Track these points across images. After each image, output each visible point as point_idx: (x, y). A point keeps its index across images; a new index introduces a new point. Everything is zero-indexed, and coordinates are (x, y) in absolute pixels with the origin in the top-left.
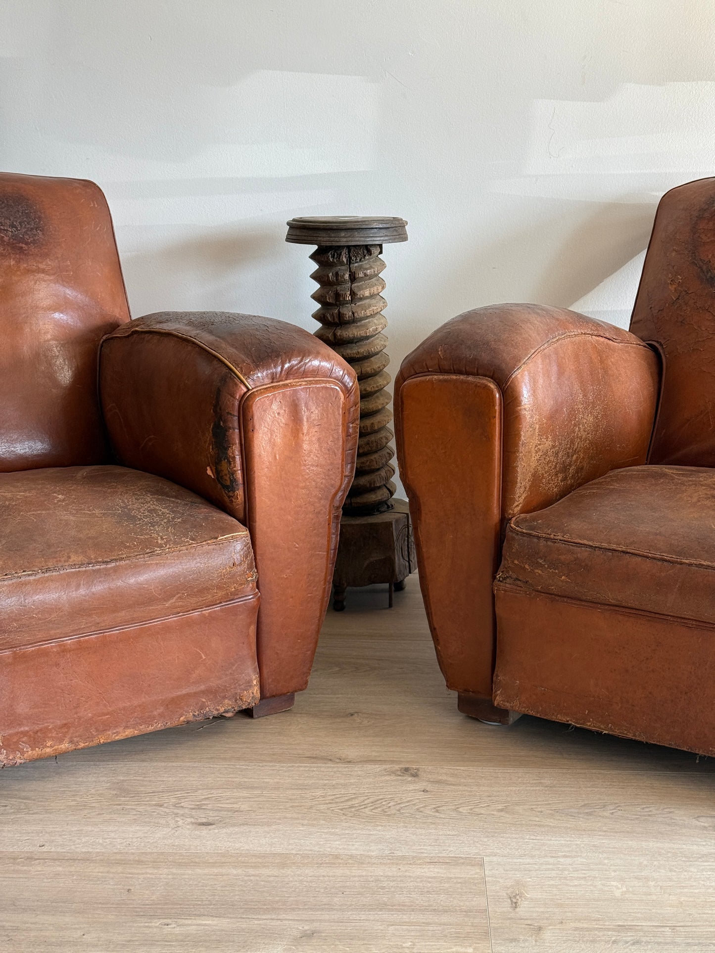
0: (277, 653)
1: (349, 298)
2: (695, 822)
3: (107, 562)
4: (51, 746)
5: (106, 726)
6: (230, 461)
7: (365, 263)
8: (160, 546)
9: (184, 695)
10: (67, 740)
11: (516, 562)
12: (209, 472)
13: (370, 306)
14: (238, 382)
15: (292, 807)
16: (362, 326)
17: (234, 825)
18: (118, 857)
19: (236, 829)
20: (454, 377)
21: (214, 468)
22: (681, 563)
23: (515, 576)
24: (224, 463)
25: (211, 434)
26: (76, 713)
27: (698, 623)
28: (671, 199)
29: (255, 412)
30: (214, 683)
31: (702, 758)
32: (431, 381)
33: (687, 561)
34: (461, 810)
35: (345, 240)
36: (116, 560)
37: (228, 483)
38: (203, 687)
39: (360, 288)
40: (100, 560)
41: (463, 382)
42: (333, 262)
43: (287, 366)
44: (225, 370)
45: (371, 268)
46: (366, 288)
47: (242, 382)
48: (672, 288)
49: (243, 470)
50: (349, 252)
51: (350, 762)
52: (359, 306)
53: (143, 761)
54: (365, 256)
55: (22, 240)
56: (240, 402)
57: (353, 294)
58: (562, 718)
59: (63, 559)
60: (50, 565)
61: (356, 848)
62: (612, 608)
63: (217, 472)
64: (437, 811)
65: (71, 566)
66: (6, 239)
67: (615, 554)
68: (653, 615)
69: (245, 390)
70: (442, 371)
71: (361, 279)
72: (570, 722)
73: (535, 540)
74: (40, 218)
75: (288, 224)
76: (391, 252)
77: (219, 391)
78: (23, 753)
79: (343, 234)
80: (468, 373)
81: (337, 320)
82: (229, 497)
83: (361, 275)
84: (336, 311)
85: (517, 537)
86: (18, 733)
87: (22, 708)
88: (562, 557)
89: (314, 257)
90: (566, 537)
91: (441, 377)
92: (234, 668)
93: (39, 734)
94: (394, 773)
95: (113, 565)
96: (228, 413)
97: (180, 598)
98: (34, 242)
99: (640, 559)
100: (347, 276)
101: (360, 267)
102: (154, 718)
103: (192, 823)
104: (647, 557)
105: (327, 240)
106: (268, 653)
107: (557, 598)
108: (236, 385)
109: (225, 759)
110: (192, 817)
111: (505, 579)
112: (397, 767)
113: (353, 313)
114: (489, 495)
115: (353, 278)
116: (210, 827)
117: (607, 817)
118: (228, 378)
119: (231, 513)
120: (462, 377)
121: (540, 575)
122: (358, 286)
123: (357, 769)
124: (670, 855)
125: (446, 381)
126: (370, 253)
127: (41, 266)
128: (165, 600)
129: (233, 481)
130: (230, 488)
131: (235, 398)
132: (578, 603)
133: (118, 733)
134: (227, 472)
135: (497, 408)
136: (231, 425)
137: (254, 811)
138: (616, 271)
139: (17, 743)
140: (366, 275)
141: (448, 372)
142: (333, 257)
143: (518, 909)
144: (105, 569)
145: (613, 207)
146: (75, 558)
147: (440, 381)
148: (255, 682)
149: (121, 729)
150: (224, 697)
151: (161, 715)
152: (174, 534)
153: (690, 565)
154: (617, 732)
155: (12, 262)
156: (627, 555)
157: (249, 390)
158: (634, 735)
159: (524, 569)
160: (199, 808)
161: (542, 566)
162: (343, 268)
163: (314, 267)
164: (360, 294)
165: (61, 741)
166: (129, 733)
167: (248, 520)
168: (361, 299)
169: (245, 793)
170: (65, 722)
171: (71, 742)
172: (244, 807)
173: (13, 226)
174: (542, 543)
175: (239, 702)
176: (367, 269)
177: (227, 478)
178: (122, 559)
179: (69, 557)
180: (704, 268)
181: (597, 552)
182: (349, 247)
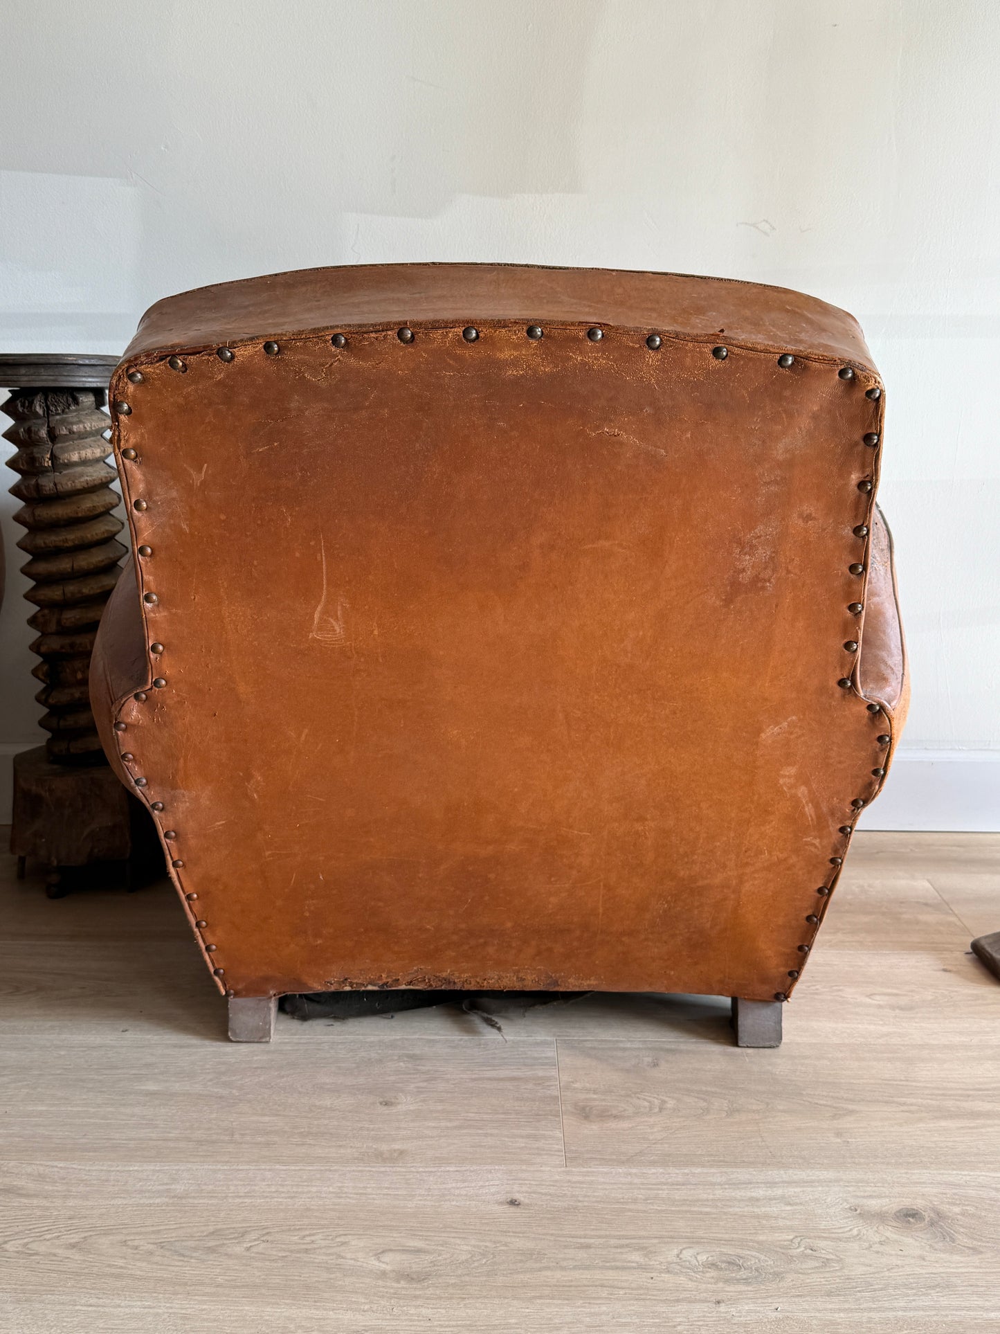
1: (48, 463)
7: (71, 416)
13: (82, 475)
35: (26, 378)
39: (64, 450)
42: (24, 413)
45: (80, 422)
46: (74, 450)
50: (46, 400)
52: (65, 475)
54: (70, 405)
57: (53, 458)
71: (65, 438)
81: (35, 494)
83: (64, 431)
84: (36, 483)
100: (43, 433)
101: (63, 422)
105: (28, 379)
113: (55, 484)
115: (53, 436)
122: (61, 448)
126: (76, 402)
140: (71, 432)
142: (23, 406)
162: (39, 421)
164: (64, 457)
168: (67, 466)
176: (72, 424)
182: (46, 391)
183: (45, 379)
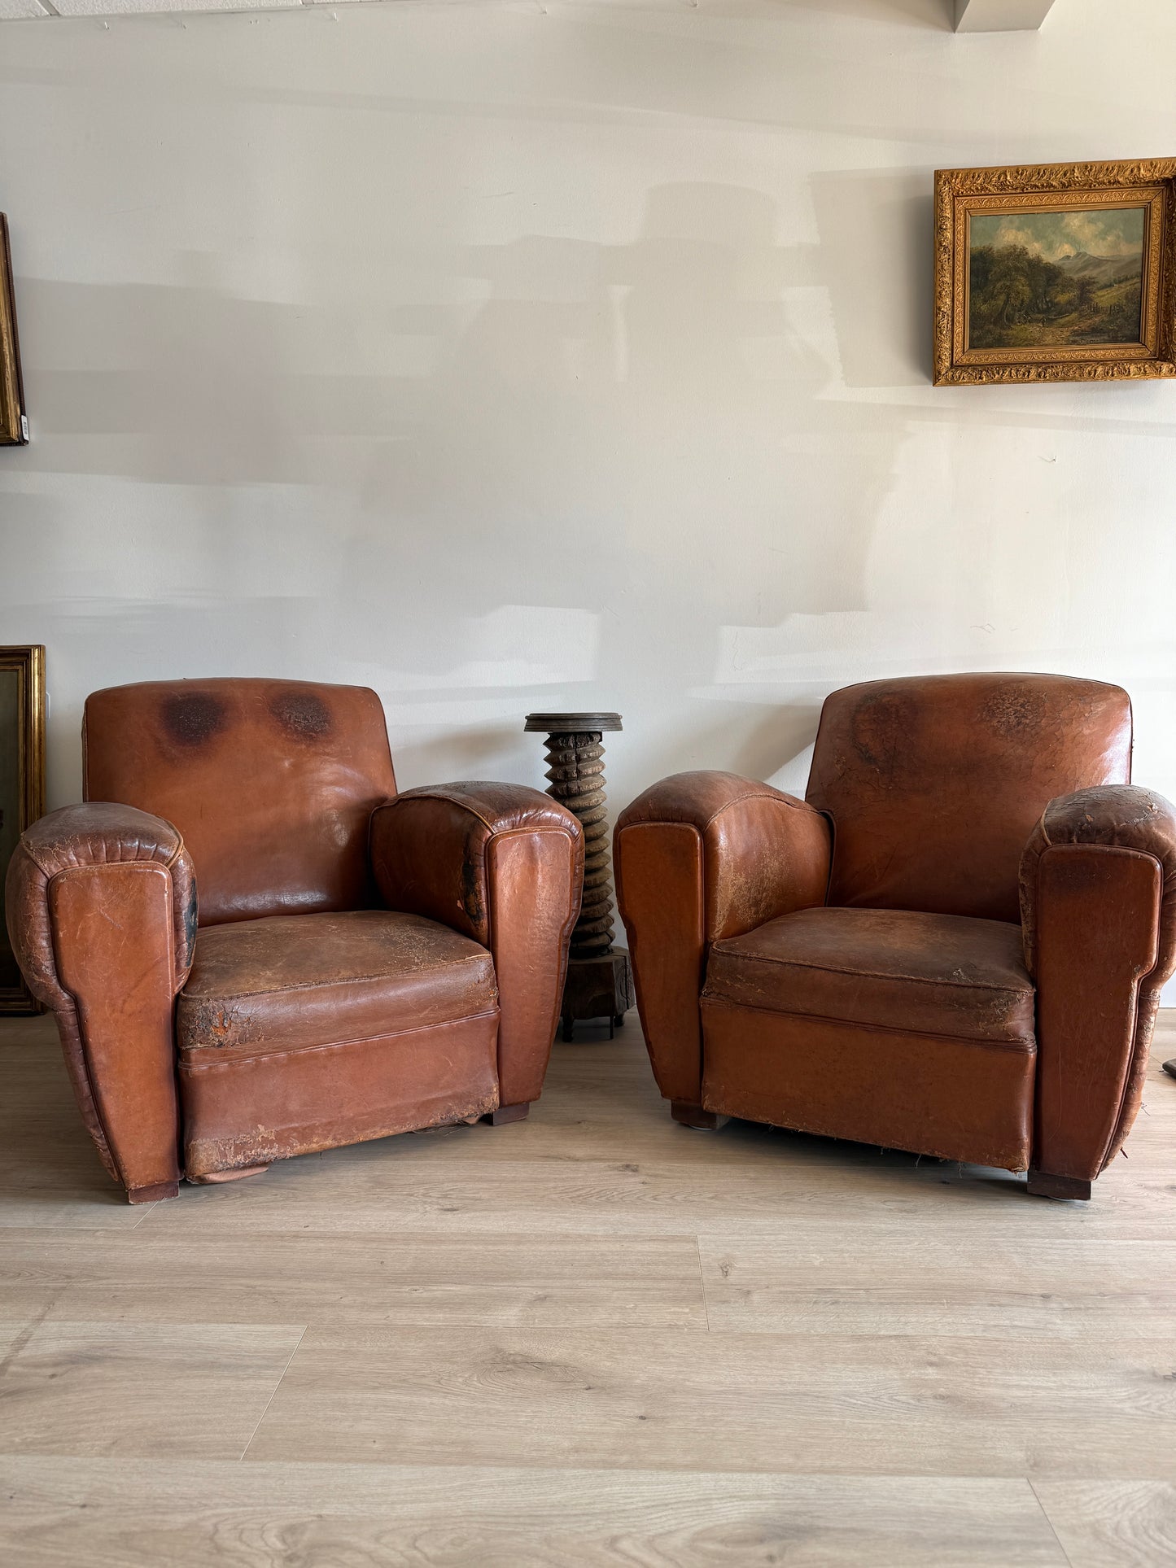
0: (514, 1065)
1: (575, 775)
2: (882, 1206)
3: (371, 977)
4: (317, 1143)
5: (366, 1126)
6: (477, 894)
7: (588, 748)
8: (417, 964)
9: (433, 1099)
10: (331, 1137)
11: (718, 978)
12: (459, 904)
13: (592, 782)
14: (484, 828)
15: (527, 1196)
16: (587, 798)
17: (476, 1211)
18: (373, 1236)
19: (478, 1214)
20: (663, 824)
21: (463, 901)
22: (859, 975)
23: (717, 991)
24: (472, 896)
25: (461, 872)
26: (340, 1112)
27: (876, 1027)
28: (832, 700)
29: (498, 852)
30: (459, 1089)
31: (886, 1150)
32: (643, 828)
33: (864, 973)
34: (676, 1198)
35: (572, 727)
36: (379, 975)
37: (475, 913)
38: (450, 1093)
39: (584, 768)
40: (365, 975)
41: (669, 827)
42: (563, 746)
43: (525, 815)
44: (474, 819)
45: (593, 751)
46: (589, 767)
47: (488, 828)
48: (838, 767)
49: (487, 902)
50: (575, 739)
51: (578, 1160)
52: (583, 782)
53: (397, 1160)
54: (588, 741)
55: (313, 730)
56: (486, 844)
57: (579, 772)
58: (762, 1119)
59: (334, 974)
60: (323, 978)
61: (584, 1229)
62: (802, 1016)
63: (466, 904)
64: (655, 1199)
65: (340, 980)
66: (299, 728)
67: (804, 968)
68: (838, 1021)
69: (490, 834)
70: (652, 820)
71: (585, 760)
72: (770, 1122)
73: (734, 959)
74: (327, 713)
75: (526, 718)
76: (609, 739)
77: (468, 836)
78: (292, 1147)
79: (570, 723)
80: (674, 821)
82: (476, 925)
83: (585, 757)
84: (565, 786)
85: (718, 957)
86: (289, 1128)
87: (294, 1106)
88: (757, 972)
89: (547, 744)
90: (760, 955)
91: (652, 825)
92: (477, 1075)
93: (307, 1131)
94: (616, 1169)
95: (377, 979)
96: (476, 854)
97: (432, 1010)
98: (322, 731)
99: (824, 971)
100: (574, 758)
101: (584, 751)
102: (407, 1119)
103: (439, 1209)
104: (830, 970)
105: (557, 728)
106: (506, 1065)
107: (755, 1009)
108: (483, 830)
109: (468, 1158)
110: (438, 1204)
111: (709, 994)
112: (619, 1164)
113: (579, 787)
114: (694, 922)
115: (579, 759)
116: (455, 1212)
117: (804, 1203)
118: (477, 825)
119: (477, 939)
120: (669, 824)
121: (739, 989)
122: (583, 766)
123: (584, 1166)
124: (861, 1232)
125: (656, 827)
126: (592, 739)
127: (326, 750)
128: (419, 1012)
129: (480, 911)
130: (477, 917)
131: (482, 841)
132: (772, 1012)
133: (375, 1132)
134: (474, 904)
135: (699, 848)
136: (478, 864)
137: (493, 1200)
138: (792, 758)
139: (288, 1137)
140: (589, 757)
141: (658, 820)
142: (562, 742)
143: (728, 1277)
144: (370, 982)
145: (786, 709)
146: (344, 973)
147: (651, 827)
148: (495, 1090)
149: (377, 1129)
150: (468, 1103)
151: (413, 1117)
152: (429, 955)
153: (866, 976)
154: (811, 1130)
155: (304, 747)
156: (813, 969)
157: (493, 834)
158: (826, 1132)
159: (727, 984)
160: (445, 1197)
161: (741, 981)
162: (571, 751)
163: (547, 752)
164: (584, 772)
165: (326, 1138)
166: (385, 1132)
167: (491, 945)
168: (586, 776)
169: (485, 1185)
170: (330, 1120)
171: (335, 1139)
172: (485, 1196)
173: (305, 719)
174: (740, 961)
175: (482, 1108)
176: (590, 753)
177: (474, 909)
178: (384, 974)
179: (339, 972)
180: (863, 749)
181: (788, 967)
182: (575, 734)
183: (571, 727)
